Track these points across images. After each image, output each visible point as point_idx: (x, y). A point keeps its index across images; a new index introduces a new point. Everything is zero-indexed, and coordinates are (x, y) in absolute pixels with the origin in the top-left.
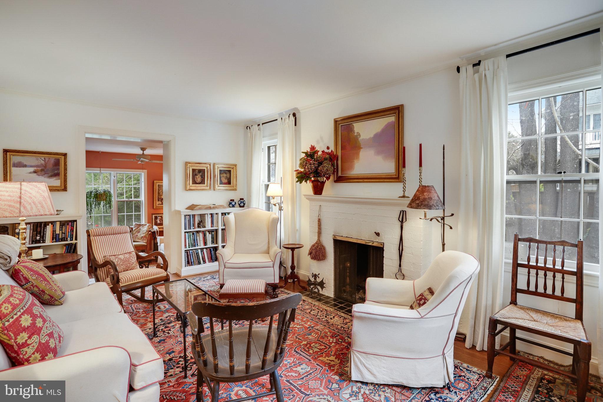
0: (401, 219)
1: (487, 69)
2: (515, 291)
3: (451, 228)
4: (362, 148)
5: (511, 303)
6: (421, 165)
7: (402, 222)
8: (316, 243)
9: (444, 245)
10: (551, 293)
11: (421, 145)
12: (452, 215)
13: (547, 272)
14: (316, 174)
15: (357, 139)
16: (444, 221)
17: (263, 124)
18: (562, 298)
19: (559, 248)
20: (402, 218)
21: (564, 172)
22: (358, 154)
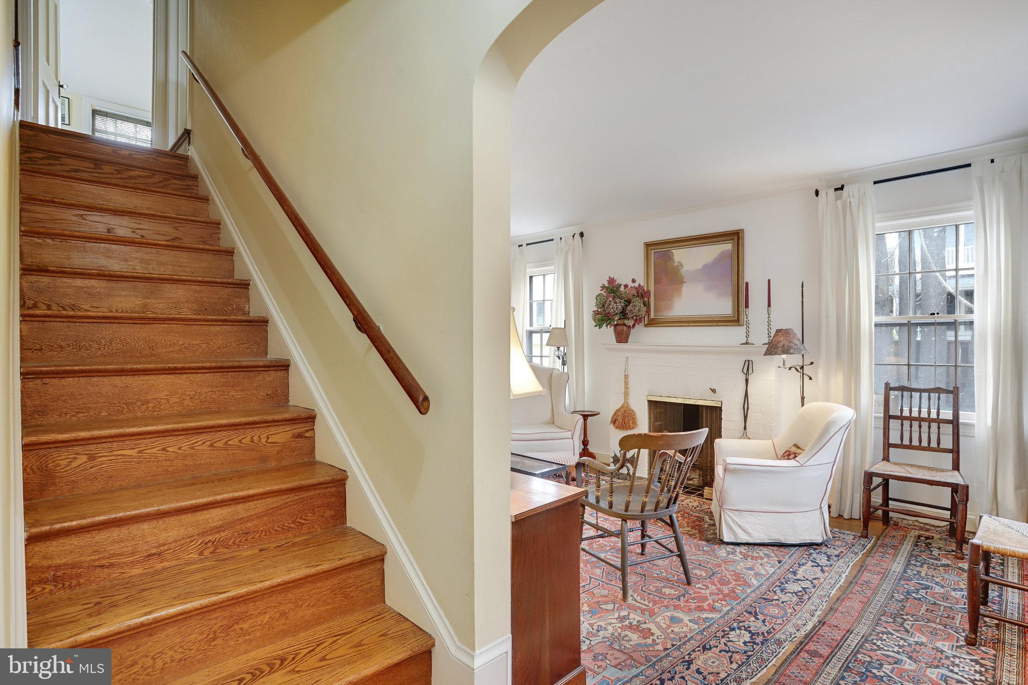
0: (745, 371)
1: (851, 195)
2: (888, 446)
3: (810, 379)
4: (686, 282)
5: (883, 460)
6: (769, 305)
7: (747, 374)
8: (622, 407)
9: (803, 398)
10: (927, 445)
11: (769, 281)
12: (812, 363)
13: (922, 423)
14: (623, 316)
15: (679, 271)
16: (803, 370)
17: (527, 245)
18: (938, 450)
19: (934, 396)
20: (748, 368)
21: (938, 314)
22: (679, 290)
